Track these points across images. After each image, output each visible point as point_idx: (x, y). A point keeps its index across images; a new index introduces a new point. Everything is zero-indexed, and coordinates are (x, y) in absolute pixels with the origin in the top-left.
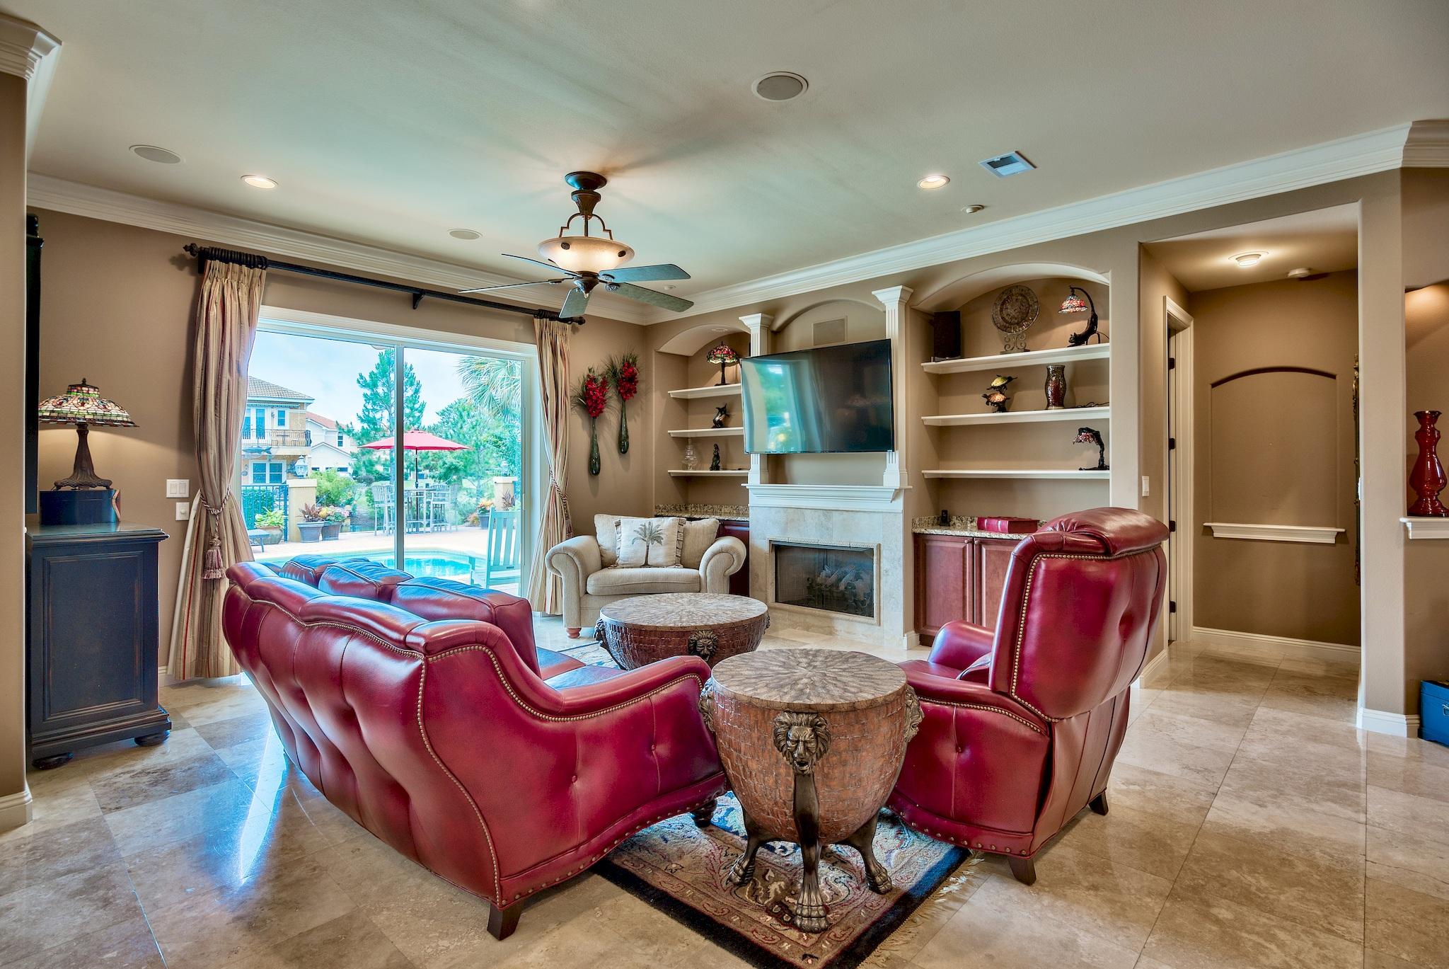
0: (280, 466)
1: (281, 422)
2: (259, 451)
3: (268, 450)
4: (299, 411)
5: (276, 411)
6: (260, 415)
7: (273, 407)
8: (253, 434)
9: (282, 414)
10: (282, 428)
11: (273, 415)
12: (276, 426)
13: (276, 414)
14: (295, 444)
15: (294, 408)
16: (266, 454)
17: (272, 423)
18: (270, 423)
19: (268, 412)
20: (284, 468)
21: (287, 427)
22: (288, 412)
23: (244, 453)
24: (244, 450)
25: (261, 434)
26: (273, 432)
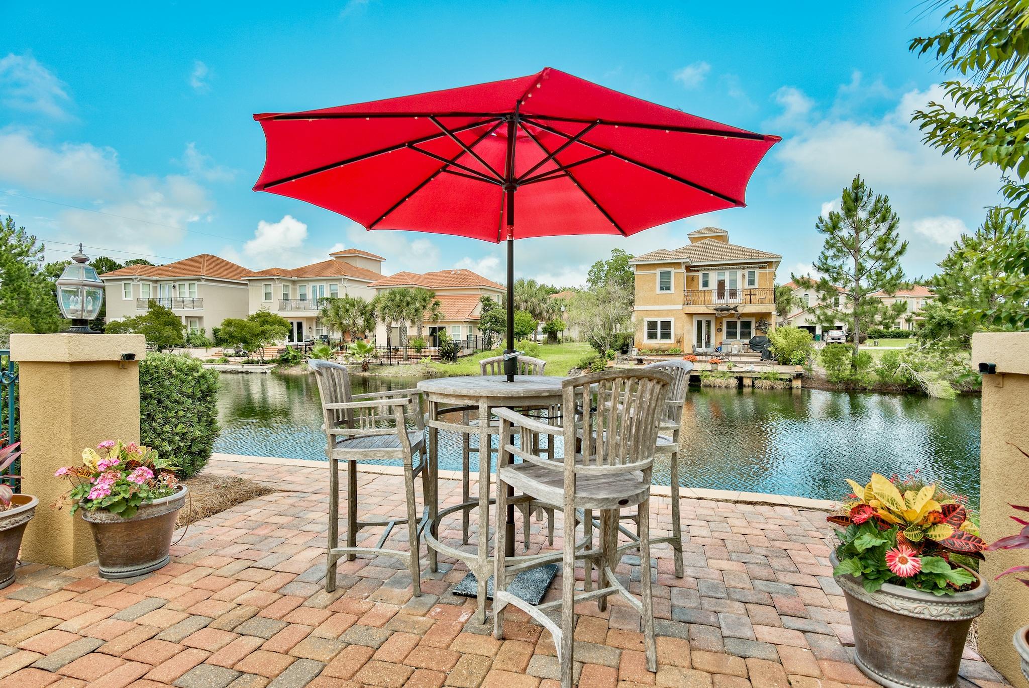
0: (750, 323)
1: (751, 282)
2: (728, 310)
3: (735, 309)
4: (768, 270)
5: (746, 272)
6: (733, 278)
7: (744, 269)
9: (752, 274)
10: (751, 287)
11: (744, 276)
12: (747, 286)
13: (747, 274)
14: (763, 301)
15: (763, 267)
16: (733, 312)
17: (743, 283)
19: (740, 273)
20: (753, 326)
21: (756, 286)
22: (757, 272)
23: (715, 312)
24: (716, 310)
25: (733, 294)
26: (744, 291)
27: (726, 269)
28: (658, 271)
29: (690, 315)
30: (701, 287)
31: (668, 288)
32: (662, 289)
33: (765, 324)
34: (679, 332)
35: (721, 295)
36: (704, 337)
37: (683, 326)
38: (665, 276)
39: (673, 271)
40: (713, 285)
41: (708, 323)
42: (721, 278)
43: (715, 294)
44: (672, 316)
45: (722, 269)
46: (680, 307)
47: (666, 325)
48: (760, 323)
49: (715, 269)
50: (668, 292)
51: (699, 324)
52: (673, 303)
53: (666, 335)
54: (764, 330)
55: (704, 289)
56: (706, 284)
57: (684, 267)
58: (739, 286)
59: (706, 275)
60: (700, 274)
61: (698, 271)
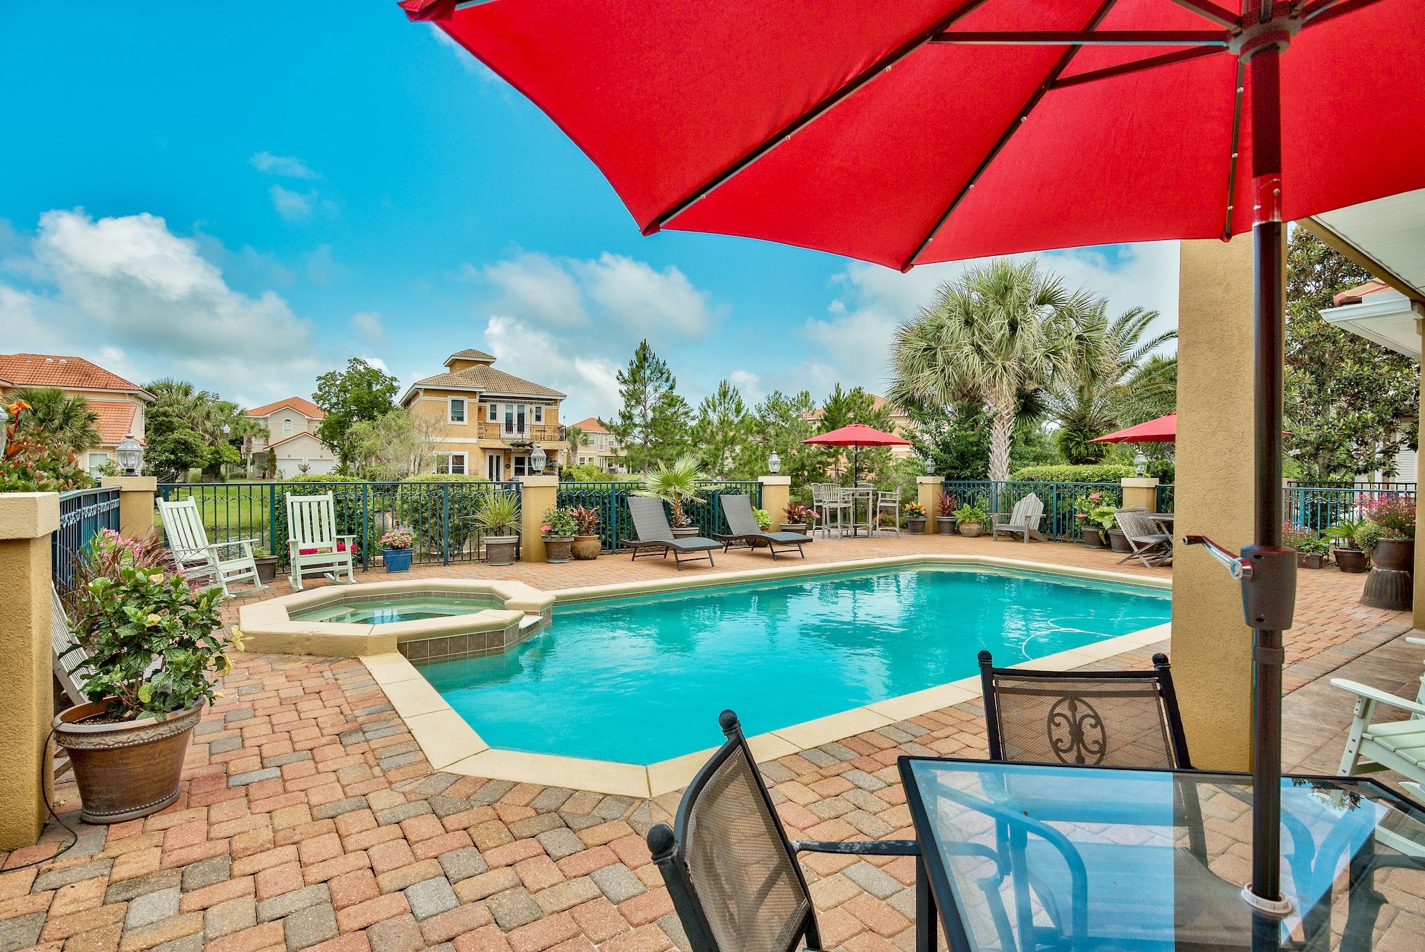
1: (538, 418)
2: (524, 445)
3: (530, 445)
4: (553, 407)
5: (534, 407)
6: (520, 411)
7: (530, 403)
8: (515, 429)
9: (538, 409)
10: (538, 423)
11: (531, 412)
12: (534, 422)
13: (534, 410)
14: (552, 439)
15: (549, 404)
16: (529, 448)
17: (531, 418)
18: (529, 420)
19: (527, 408)
21: (542, 423)
22: (544, 408)
23: (511, 447)
24: (511, 445)
25: (521, 429)
26: (532, 427)
27: (515, 402)
28: (450, 398)
29: (484, 449)
30: (488, 420)
31: (461, 419)
32: (454, 418)
33: (551, 461)
34: (474, 467)
35: (509, 428)
36: (494, 474)
37: (476, 461)
38: (457, 405)
39: (466, 400)
40: (501, 419)
41: (498, 458)
42: (509, 411)
43: (503, 428)
44: (464, 450)
45: (511, 402)
46: (474, 440)
47: (459, 459)
49: (504, 402)
50: (460, 423)
51: (491, 458)
52: (465, 435)
53: (458, 470)
54: (551, 466)
55: (493, 421)
56: (493, 416)
57: (478, 397)
58: (527, 421)
59: (493, 407)
60: (488, 405)
61: (485, 401)
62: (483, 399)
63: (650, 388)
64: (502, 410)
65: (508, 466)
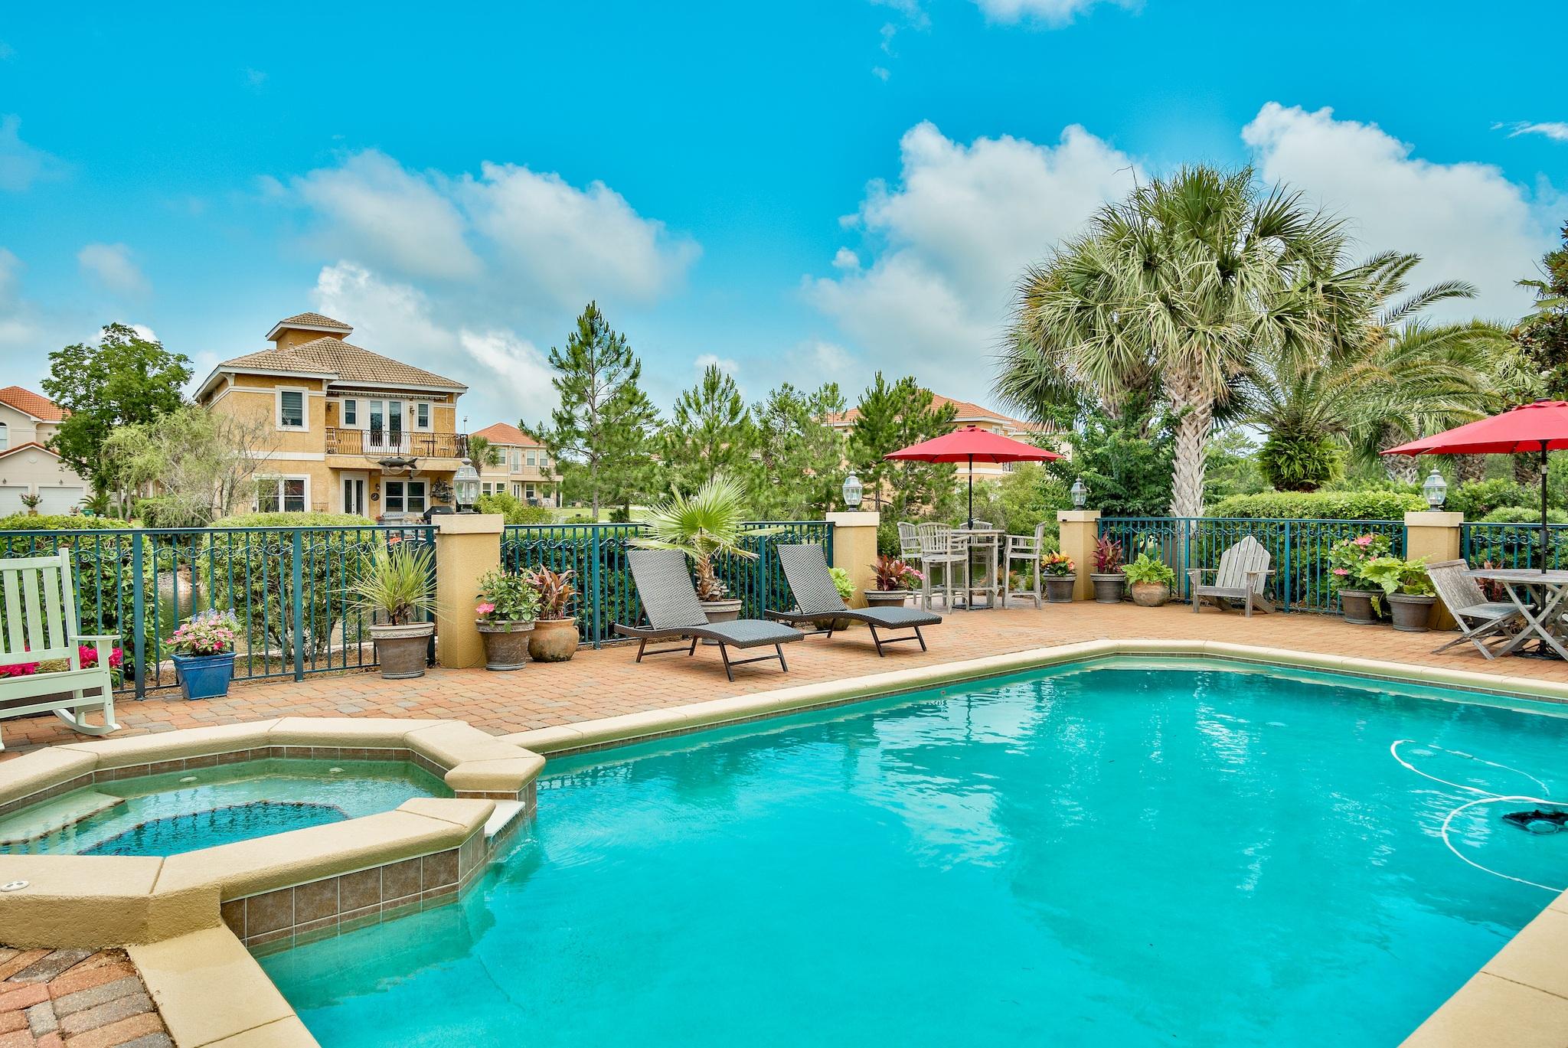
0: (422, 486)
1: (423, 422)
2: (401, 464)
3: (412, 463)
4: (446, 405)
5: (415, 405)
6: (395, 411)
7: (411, 399)
8: (386, 438)
9: (423, 408)
10: (423, 430)
11: (411, 411)
12: (416, 428)
13: (416, 409)
15: (440, 400)
16: (408, 468)
17: (411, 422)
18: (409, 424)
19: (407, 405)
20: (427, 490)
21: (430, 429)
22: (432, 406)
23: (380, 467)
24: (382, 463)
25: (396, 439)
26: (414, 435)
27: (385, 397)
28: (278, 390)
29: (336, 471)
30: (343, 425)
31: (298, 422)
32: (285, 422)
33: (445, 489)
34: (320, 499)
35: (377, 438)
36: (354, 509)
37: (327, 490)
38: (292, 400)
39: (306, 392)
40: (363, 422)
41: (360, 483)
42: (376, 411)
43: (367, 438)
44: (306, 471)
45: (379, 396)
46: (321, 456)
47: (296, 486)
48: (437, 486)
49: (368, 396)
50: (294, 428)
51: (348, 484)
52: (305, 448)
53: (295, 504)
54: (444, 497)
55: (350, 426)
56: (351, 418)
57: (325, 388)
58: (405, 426)
59: (350, 404)
60: (341, 401)
61: (337, 395)
62: (334, 391)
63: (600, 377)
64: (364, 409)
65: (375, 497)
